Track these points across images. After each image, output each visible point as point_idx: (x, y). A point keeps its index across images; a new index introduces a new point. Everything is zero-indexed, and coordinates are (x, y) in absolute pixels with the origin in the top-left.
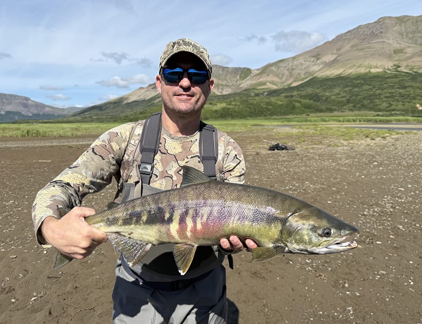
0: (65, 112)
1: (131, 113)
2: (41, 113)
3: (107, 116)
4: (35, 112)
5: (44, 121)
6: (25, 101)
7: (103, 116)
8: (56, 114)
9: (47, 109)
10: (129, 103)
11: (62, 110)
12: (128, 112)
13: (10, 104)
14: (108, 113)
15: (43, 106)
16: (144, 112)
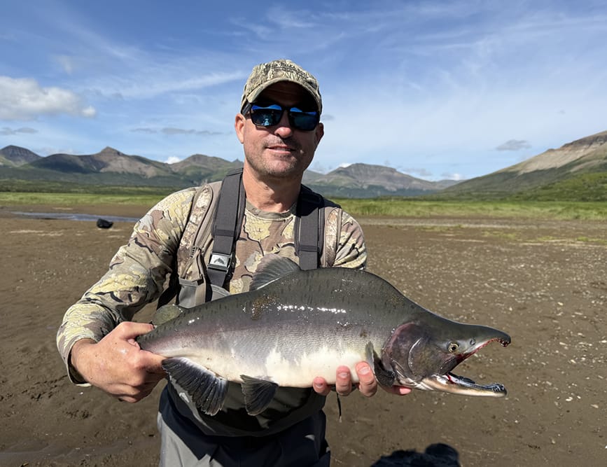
0: (437, 187)
1: (530, 188)
2: (407, 188)
3: (491, 192)
4: (400, 186)
5: (409, 197)
6: (390, 173)
7: (486, 192)
8: (424, 189)
9: (415, 183)
10: (527, 174)
11: (434, 183)
12: (526, 186)
13: (374, 176)
14: (495, 188)
15: (411, 179)
16: (550, 186)
